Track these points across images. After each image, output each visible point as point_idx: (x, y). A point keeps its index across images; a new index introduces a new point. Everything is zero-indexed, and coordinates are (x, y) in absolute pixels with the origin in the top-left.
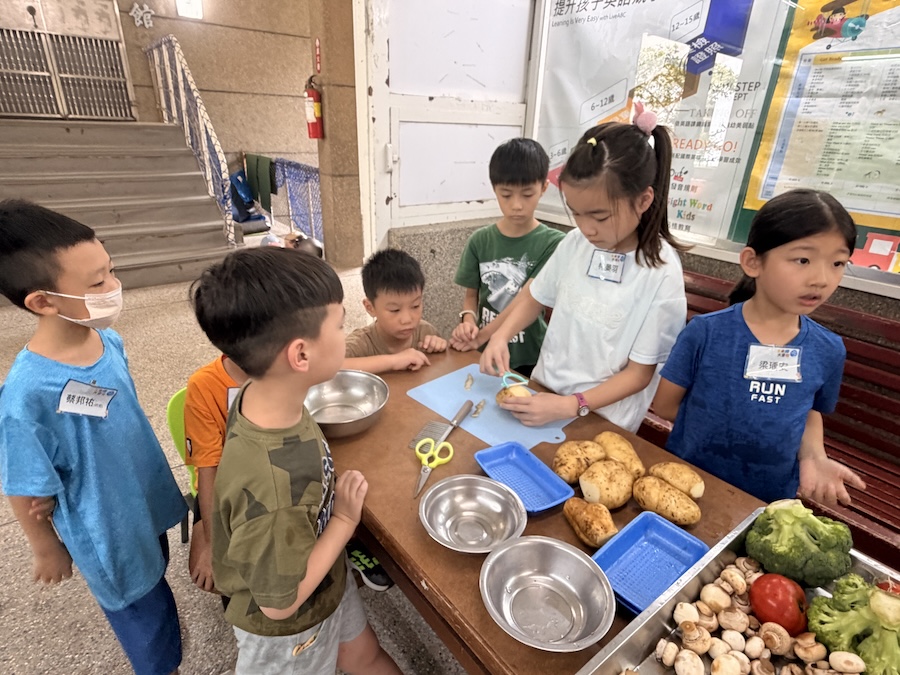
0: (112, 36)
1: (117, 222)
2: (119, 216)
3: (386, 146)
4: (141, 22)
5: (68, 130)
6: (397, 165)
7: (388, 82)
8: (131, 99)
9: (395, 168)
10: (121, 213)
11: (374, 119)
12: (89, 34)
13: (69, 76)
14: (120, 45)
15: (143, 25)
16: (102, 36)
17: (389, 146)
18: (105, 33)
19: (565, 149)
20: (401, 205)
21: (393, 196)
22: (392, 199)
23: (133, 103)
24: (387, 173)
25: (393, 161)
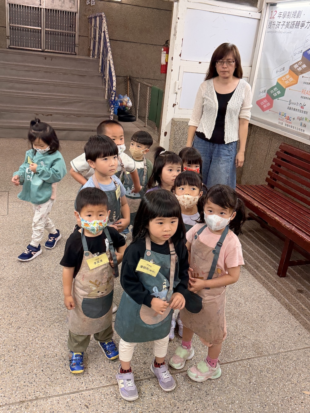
0: (74, 10)
4: (89, 3)
5: (46, 58)
6: (180, 90)
7: (180, 55)
8: (76, 43)
9: (179, 92)
11: (172, 70)
12: (64, 9)
13: (49, 29)
14: (77, 14)
15: (90, 4)
16: (69, 10)
17: (177, 82)
18: (71, 8)
19: (265, 90)
20: (179, 108)
21: (176, 104)
22: (176, 105)
23: (76, 45)
24: (175, 93)
25: (178, 89)
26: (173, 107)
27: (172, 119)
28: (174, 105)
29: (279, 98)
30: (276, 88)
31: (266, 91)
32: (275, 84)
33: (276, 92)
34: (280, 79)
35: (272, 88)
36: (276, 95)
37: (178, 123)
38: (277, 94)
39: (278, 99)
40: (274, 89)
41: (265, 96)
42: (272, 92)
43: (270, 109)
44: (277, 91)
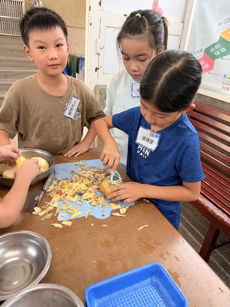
1: (6, 78)
2: (7, 75)
3: (97, 39)
6: (102, 51)
7: (100, 4)
9: (101, 52)
10: (8, 74)
11: (91, 24)
14: (23, 3)
17: (98, 39)
19: (202, 49)
20: (104, 73)
21: (99, 67)
22: (99, 69)
24: (97, 54)
25: (100, 48)
26: (96, 71)
27: (96, 86)
28: (97, 69)
29: (223, 57)
30: (218, 45)
31: (203, 51)
32: (217, 39)
33: (218, 50)
34: (226, 33)
35: (213, 46)
36: (219, 53)
37: (102, 91)
38: (221, 52)
39: (222, 59)
40: (216, 47)
41: (202, 57)
42: (212, 50)
43: (210, 72)
44: (220, 49)
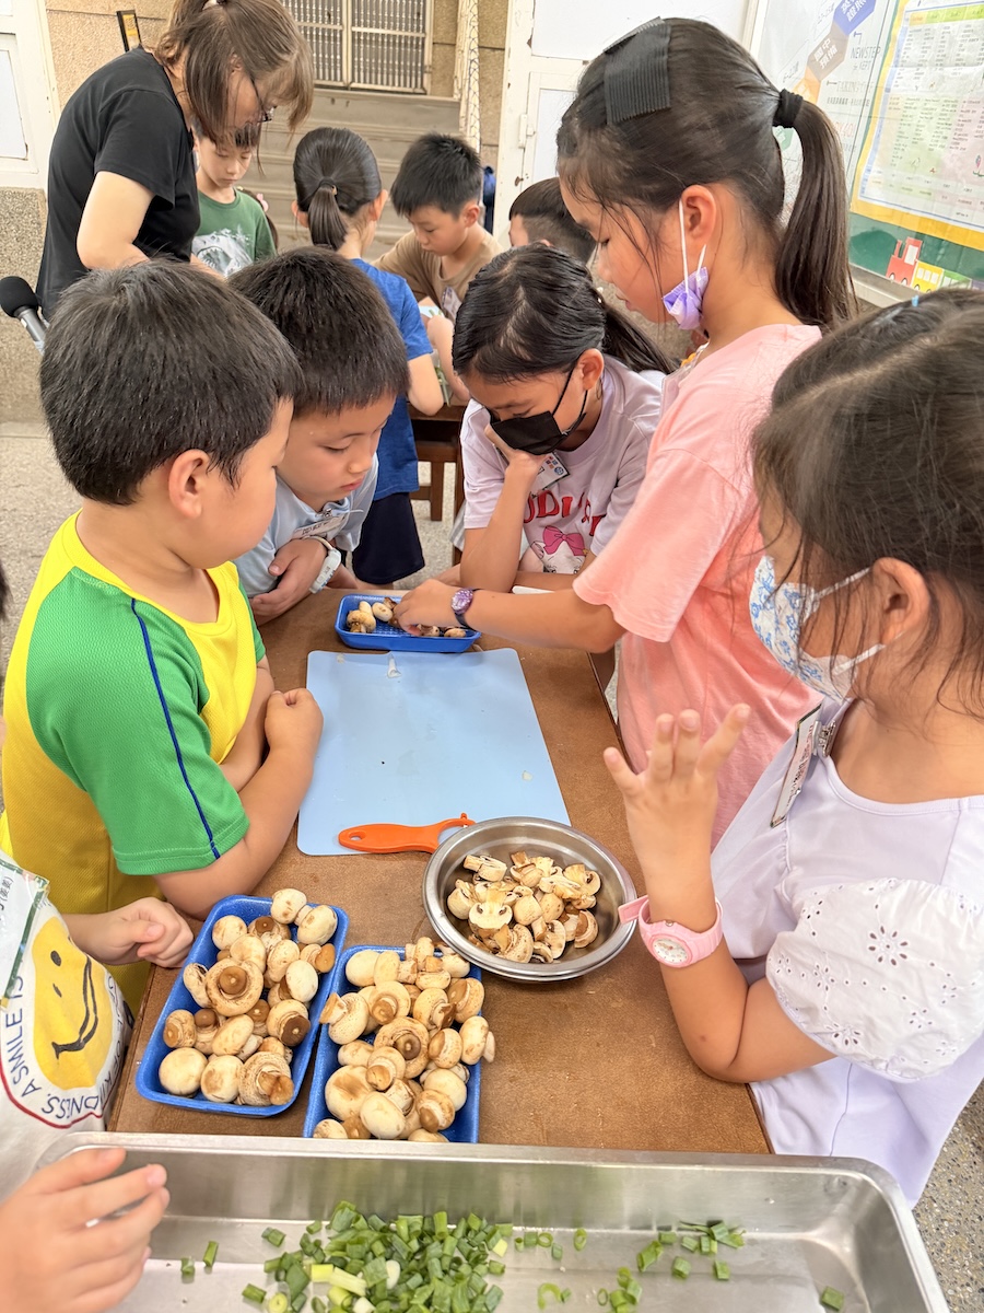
3: (520, 117)
6: (532, 140)
7: (530, 42)
8: (426, 63)
9: (530, 144)
11: (509, 85)
13: (362, 30)
17: (523, 117)
21: (525, 177)
22: (522, 179)
23: (427, 69)
24: (520, 148)
25: (527, 136)
26: (516, 184)
28: (518, 181)
